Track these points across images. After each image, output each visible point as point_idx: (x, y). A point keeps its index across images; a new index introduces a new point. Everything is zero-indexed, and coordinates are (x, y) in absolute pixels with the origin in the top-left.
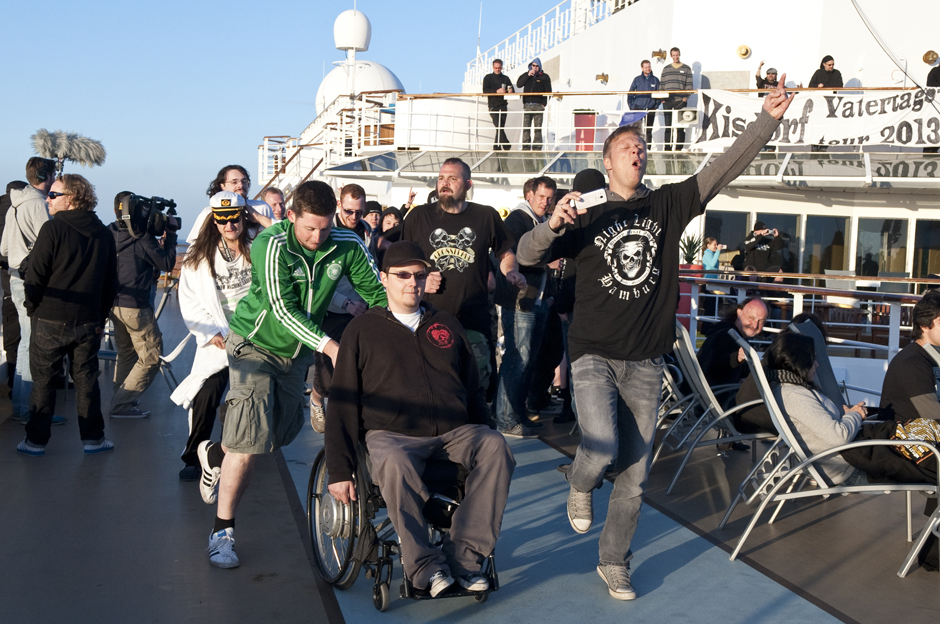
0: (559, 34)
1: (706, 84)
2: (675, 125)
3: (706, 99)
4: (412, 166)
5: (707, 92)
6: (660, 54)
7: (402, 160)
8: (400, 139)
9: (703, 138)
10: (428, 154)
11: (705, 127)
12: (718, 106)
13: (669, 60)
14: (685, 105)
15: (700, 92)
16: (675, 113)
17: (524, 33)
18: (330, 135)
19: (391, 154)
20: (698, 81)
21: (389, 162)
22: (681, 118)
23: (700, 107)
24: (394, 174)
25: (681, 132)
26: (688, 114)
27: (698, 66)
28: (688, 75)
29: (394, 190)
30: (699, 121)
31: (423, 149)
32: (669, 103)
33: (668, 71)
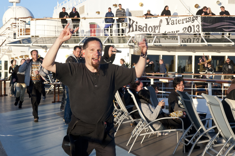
1: (130, 14)
2: (121, 28)
3: (130, 20)
4: (37, 42)
5: (130, 17)
6: (115, 5)
7: (33, 40)
8: (32, 33)
9: (129, 31)
10: (42, 38)
11: (130, 28)
12: (133, 22)
13: (118, 7)
14: (124, 21)
15: (128, 17)
16: (120, 24)
18: (8, 32)
19: (29, 38)
20: (127, 14)
21: (29, 40)
22: (122, 26)
23: (128, 22)
24: (31, 45)
25: (122, 29)
26: (124, 24)
27: (128, 9)
28: (124, 12)
30: (128, 26)
31: (40, 36)
32: (119, 21)
33: (118, 11)
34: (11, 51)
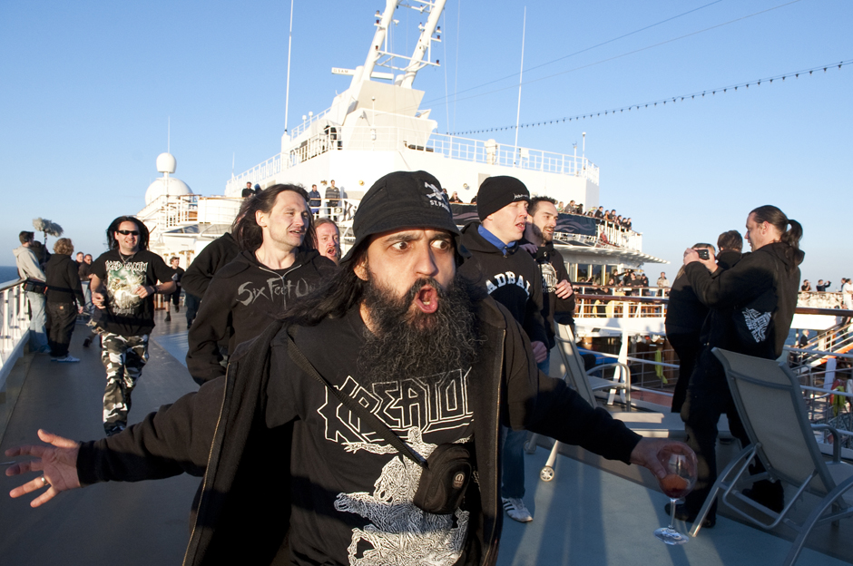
0: (275, 170)
1: (345, 196)
2: (333, 214)
3: (346, 203)
4: (207, 231)
5: (346, 200)
6: (325, 182)
7: (202, 229)
8: (200, 218)
9: (344, 220)
10: (215, 226)
11: (345, 214)
12: (351, 206)
13: (329, 185)
14: (337, 205)
15: (343, 200)
16: (332, 209)
17: (257, 168)
18: (160, 214)
19: (196, 225)
20: (342, 195)
21: (195, 229)
22: (335, 211)
23: (343, 206)
24: (198, 235)
25: (335, 217)
26: (338, 209)
27: (342, 188)
28: (338, 192)
29: (197, 242)
30: (343, 213)
31: (212, 223)
32: (329, 204)
33: (329, 190)
34: (163, 244)
